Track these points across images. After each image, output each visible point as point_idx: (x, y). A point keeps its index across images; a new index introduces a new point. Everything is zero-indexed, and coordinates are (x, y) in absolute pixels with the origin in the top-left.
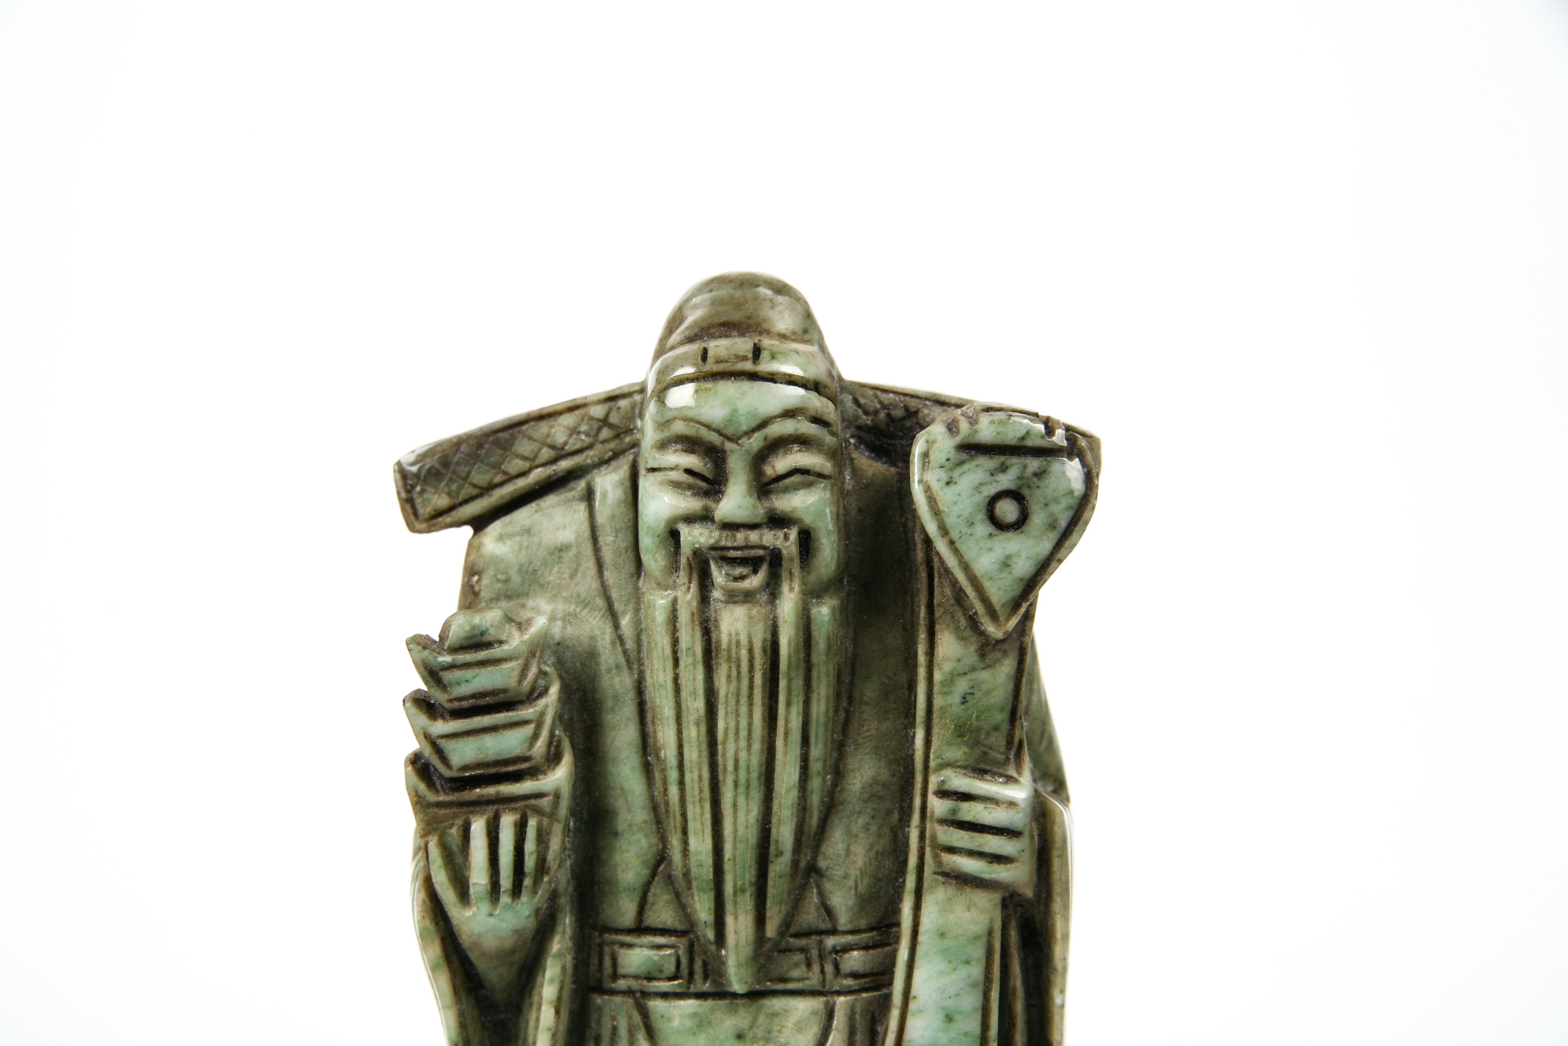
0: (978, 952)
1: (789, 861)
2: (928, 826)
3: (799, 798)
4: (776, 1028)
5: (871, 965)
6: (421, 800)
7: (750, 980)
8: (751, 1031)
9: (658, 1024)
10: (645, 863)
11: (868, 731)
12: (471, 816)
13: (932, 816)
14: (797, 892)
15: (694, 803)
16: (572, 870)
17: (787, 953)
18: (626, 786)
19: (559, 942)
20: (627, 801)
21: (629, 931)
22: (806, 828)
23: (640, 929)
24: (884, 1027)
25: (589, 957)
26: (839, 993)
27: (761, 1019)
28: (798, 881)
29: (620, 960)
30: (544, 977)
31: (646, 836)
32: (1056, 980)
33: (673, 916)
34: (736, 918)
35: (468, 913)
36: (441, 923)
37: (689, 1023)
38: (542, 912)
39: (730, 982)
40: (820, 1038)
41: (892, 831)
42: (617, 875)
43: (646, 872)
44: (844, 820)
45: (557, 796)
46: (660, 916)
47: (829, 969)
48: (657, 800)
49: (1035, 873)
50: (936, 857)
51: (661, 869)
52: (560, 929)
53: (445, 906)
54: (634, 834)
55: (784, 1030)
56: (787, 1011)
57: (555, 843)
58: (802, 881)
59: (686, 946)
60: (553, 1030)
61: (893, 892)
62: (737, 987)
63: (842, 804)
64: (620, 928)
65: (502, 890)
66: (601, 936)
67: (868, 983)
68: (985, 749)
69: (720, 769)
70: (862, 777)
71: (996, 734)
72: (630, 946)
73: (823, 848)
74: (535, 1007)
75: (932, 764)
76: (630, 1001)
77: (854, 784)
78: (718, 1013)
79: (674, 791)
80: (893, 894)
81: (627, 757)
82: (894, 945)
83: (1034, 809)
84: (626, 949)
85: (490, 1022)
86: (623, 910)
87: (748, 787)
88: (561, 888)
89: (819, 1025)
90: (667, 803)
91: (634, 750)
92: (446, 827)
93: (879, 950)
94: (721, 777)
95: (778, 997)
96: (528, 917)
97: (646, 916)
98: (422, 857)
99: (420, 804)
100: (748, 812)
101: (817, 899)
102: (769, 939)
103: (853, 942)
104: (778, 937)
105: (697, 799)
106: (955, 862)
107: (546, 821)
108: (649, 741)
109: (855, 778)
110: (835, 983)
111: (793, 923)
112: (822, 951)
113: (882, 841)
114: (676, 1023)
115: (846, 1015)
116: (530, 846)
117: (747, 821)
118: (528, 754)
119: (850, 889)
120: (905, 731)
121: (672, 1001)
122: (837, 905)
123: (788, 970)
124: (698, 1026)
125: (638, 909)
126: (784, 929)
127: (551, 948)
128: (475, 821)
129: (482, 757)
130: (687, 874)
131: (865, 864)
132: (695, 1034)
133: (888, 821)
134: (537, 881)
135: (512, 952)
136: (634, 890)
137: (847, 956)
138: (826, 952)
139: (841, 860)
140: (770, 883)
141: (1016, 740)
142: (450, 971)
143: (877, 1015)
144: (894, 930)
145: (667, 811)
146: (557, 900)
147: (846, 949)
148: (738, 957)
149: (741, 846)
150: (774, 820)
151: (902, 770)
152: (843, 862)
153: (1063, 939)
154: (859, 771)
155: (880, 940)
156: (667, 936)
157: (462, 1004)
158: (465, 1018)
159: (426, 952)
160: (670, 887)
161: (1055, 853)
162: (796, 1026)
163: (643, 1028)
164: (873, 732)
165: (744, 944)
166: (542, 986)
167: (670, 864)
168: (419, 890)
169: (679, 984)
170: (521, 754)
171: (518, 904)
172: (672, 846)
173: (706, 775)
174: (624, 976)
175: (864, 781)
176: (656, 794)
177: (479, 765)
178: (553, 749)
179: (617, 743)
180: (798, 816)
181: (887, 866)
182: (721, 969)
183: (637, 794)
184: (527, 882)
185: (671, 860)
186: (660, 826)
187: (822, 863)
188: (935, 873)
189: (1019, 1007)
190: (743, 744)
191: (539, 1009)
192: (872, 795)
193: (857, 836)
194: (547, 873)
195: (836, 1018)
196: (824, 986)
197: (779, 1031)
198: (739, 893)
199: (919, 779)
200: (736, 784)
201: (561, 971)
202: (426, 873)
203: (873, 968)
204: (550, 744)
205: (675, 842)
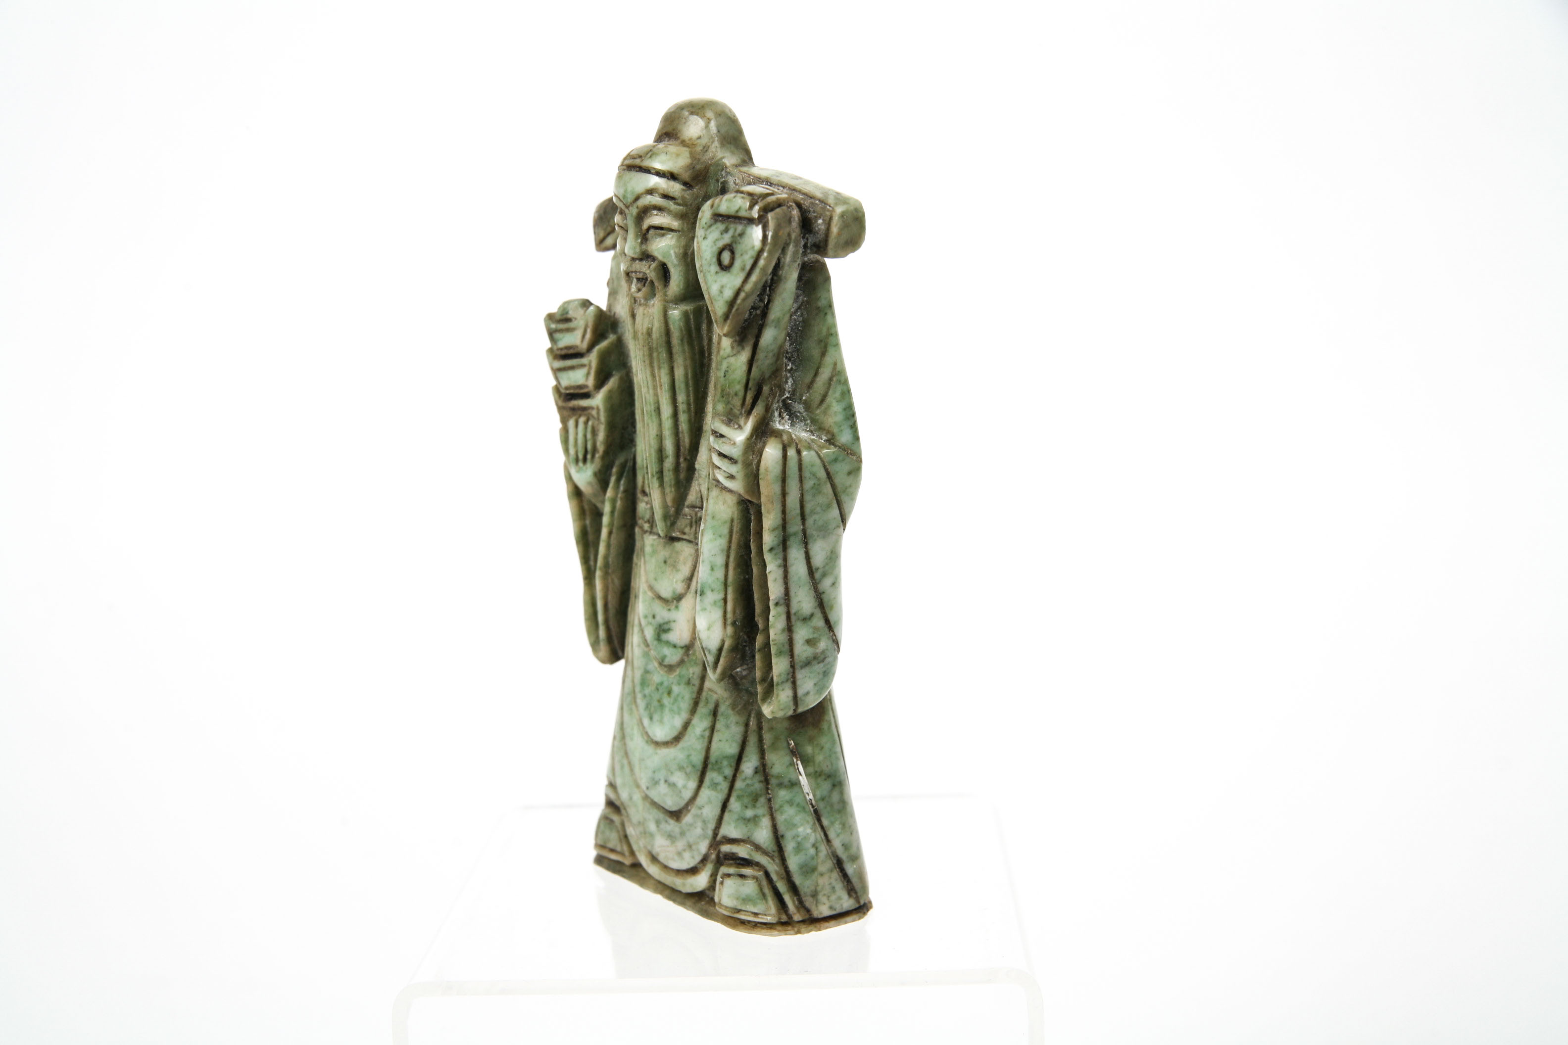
0: (725, 531)
1: (673, 462)
3: (676, 425)
4: (677, 560)
7: (665, 529)
8: (670, 560)
17: (685, 517)
19: (610, 493)
27: (673, 554)
28: (683, 475)
34: (654, 491)
37: (651, 550)
38: (599, 474)
39: (658, 528)
40: (692, 570)
45: (598, 409)
50: (713, 470)
56: (682, 551)
57: (601, 436)
58: (688, 475)
62: (660, 532)
65: (579, 459)
68: (731, 406)
71: (735, 398)
72: (641, 502)
73: (698, 457)
78: (657, 547)
95: (681, 542)
96: (591, 476)
100: (653, 430)
101: (697, 487)
102: (671, 507)
104: (677, 506)
107: (596, 422)
111: (687, 499)
114: (648, 548)
116: (589, 436)
117: (653, 435)
118: (586, 383)
121: (648, 536)
123: (684, 528)
124: (653, 553)
126: (682, 502)
129: (571, 383)
132: (653, 557)
135: (595, 495)
138: (697, 520)
140: (665, 474)
148: (658, 515)
149: (651, 450)
150: (663, 436)
162: (684, 561)
165: (659, 510)
169: (649, 526)
170: (584, 384)
171: (585, 468)
177: (571, 388)
180: (676, 435)
184: (589, 456)
187: (697, 466)
188: (713, 480)
190: (646, 389)
194: (598, 452)
198: (653, 477)
201: (613, 509)
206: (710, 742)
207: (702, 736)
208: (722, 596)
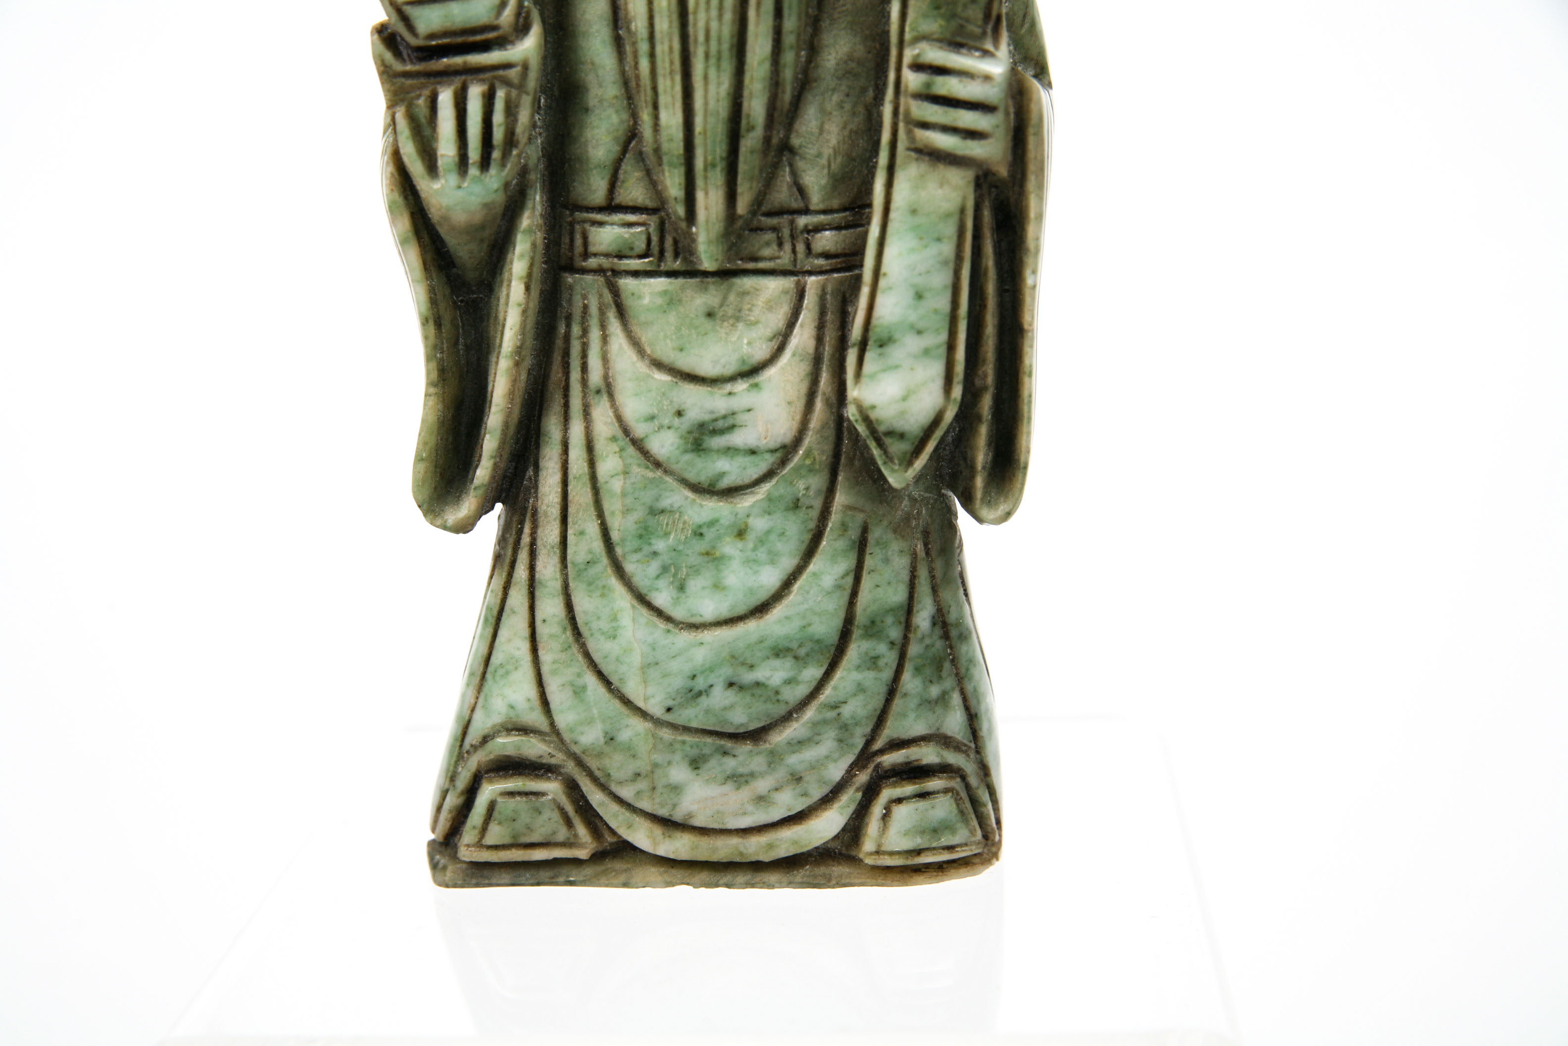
0: (950, 230)
1: (761, 137)
2: (902, 100)
3: (772, 72)
4: (746, 307)
5: (843, 245)
6: (388, 69)
7: (720, 258)
8: (722, 309)
9: (629, 302)
10: (616, 139)
11: (844, 5)
12: (438, 87)
13: (906, 91)
14: (770, 170)
15: (664, 76)
16: (543, 148)
17: (759, 232)
18: (597, 60)
19: (528, 218)
20: (597, 76)
21: (600, 209)
22: (778, 104)
23: (611, 207)
24: (854, 308)
25: (560, 237)
26: (810, 273)
27: (732, 297)
28: (770, 159)
29: (591, 238)
30: (514, 253)
31: (617, 112)
32: (1029, 261)
33: (643, 193)
34: (707, 193)
35: (437, 185)
36: (410, 197)
37: (659, 301)
38: (512, 187)
39: (701, 260)
40: (791, 317)
41: (867, 110)
42: (587, 152)
43: (617, 149)
44: (817, 98)
45: (525, 67)
46: (631, 193)
47: (801, 248)
48: (628, 76)
49: (1010, 152)
50: (909, 132)
51: (632, 145)
52: (529, 204)
53: (413, 180)
54: (605, 110)
55: (754, 308)
56: (757, 290)
57: (524, 116)
58: (775, 160)
59: (657, 224)
60: (523, 306)
61: (866, 172)
62: (707, 264)
63: (816, 81)
64: (590, 206)
65: (471, 161)
66: (571, 215)
67: (840, 263)
69: (691, 40)
70: (837, 52)
72: (601, 224)
73: (797, 126)
74: (505, 284)
75: (908, 36)
76: (601, 280)
77: (828, 60)
78: (688, 291)
79: (644, 64)
80: (867, 175)
81: (597, 31)
82: (866, 226)
83: (1010, 85)
84: (597, 227)
85: (462, 301)
86: (594, 188)
87: (719, 59)
88: (532, 162)
89: (790, 304)
90: (638, 77)
91: (605, 23)
92: (413, 98)
93: (852, 231)
94: (692, 48)
95: (749, 276)
96: (496, 191)
97: (617, 194)
98: (391, 133)
99: (386, 73)
100: (719, 84)
101: (790, 178)
102: (741, 217)
103: (826, 222)
104: (750, 216)
105: (668, 71)
106: (928, 138)
107: (514, 93)
108: (620, 14)
109: (830, 54)
110: (806, 262)
111: (765, 202)
112: (794, 231)
113: (856, 120)
114: (646, 301)
115: (817, 295)
116: (498, 117)
117: (718, 93)
118: (496, 23)
119: (823, 167)
120: (881, 6)
121: (643, 279)
122: (810, 184)
123: (759, 249)
124: (668, 304)
125: (608, 186)
126: (756, 207)
127: (521, 223)
128: (443, 92)
129: (448, 25)
130: (657, 150)
131: (839, 143)
132: (665, 312)
133: (862, 99)
134: (505, 155)
135: (482, 227)
136: (605, 166)
137: (819, 235)
138: (798, 231)
139: (814, 138)
140: (741, 159)
141: (994, 13)
142: (420, 246)
143: (848, 295)
144: (867, 210)
145: (638, 85)
146: (527, 176)
147: (818, 229)
148: (708, 234)
149: (711, 120)
150: (746, 93)
151: (878, 46)
152: (816, 140)
153: (1036, 218)
154: (834, 46)
155: (852, 221)
156: (638, 214)
157: (432, 279)
158: (435, 295)
159: (395, 226)
160: (641, 164)
161: (1031, 130)
162: (766, 305)
163: (613, 306)
164: (849, 6)
165: (714, 220)
166: (511, 263)
167: (641, 141)
168: (387, 162)
169: (650, 261)
170: (488, 23)
171: (486, 177)
172: (643, 121)
173: (677, 46)
174: (595, 255)
175: (839, 57)
176: (627, 68)
177: (446, 34)
178: (521, 20)
179: (588, 16)
180: (770, 91)
181: (861, 145)
182: (692, 247)
183: (608, 68)
184: (496, 154)
185: (643, 137)
186: (631, 102)
187: (795, 141)
188: (909, 149)
189: (991, 288)
190: (714, 13)
191: (509, 286)
192: (846, 73)
193: (830, 113)
194: (516, 147)
195: (806, 297)
196: (795, 266)
197: (750, 310)
198: (709, 168)
199: (894, 52)
200: (707, 56)
201: (532, 248)
202: (395, 147)
203: (845, 249)
204: (518, 14)
205: (646, 116)
206: (854, 593)
207: (839, 587)
208: (944, 337)
